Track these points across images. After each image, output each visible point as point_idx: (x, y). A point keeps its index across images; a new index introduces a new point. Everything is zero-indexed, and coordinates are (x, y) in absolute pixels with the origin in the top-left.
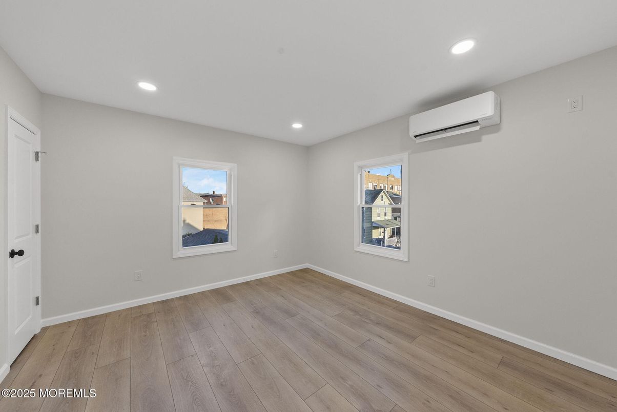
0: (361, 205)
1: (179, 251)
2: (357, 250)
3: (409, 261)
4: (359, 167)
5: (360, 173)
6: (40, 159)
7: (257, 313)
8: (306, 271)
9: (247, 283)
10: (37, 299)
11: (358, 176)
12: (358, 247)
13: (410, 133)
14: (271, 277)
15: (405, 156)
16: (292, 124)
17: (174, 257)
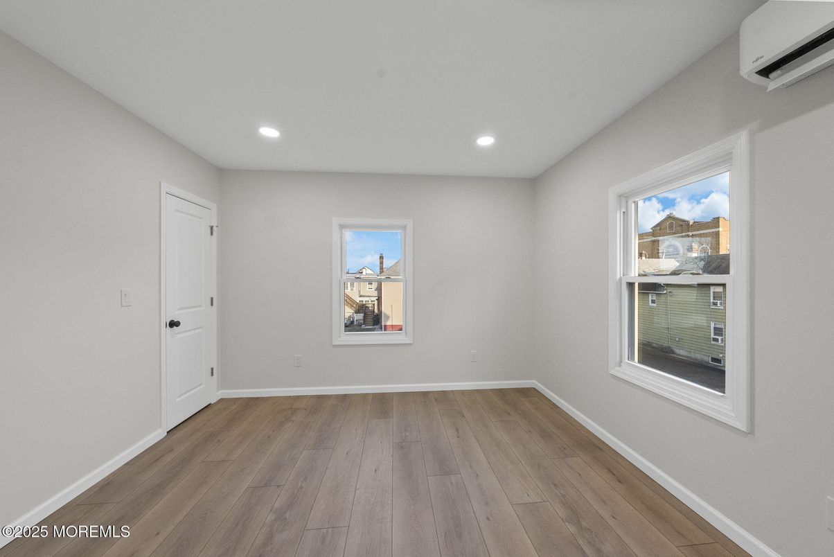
0: (623, 278)
1: (340, 336)
2: (613, 372)
3: (751, 432)
4: (620, 196)
5: (623, 210)
6: (214, 233)
7: (401, 447)
8: (528, 393)
9: (425, 394)
10: (212, 369)
11: (619, 217)
12: (618, 368)
13: (742, 67)
14: (463, 392)
15: (740, 141)
16: (475, 140)
17: (335, 343)
